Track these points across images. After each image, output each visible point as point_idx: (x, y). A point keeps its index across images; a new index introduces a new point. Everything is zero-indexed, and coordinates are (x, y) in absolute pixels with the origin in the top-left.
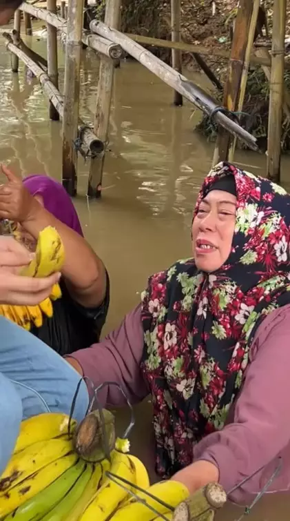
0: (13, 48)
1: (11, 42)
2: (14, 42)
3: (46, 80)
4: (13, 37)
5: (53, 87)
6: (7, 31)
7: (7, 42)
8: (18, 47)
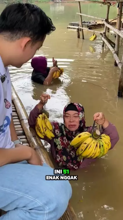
0: (103, 39)
1: (103, 36)
2: (104, 36)
3: (114, 53)
4: (103, 35)
5: (117, 56)
6: (102, 33)
7: (101, 36)
8: (105, 38)
